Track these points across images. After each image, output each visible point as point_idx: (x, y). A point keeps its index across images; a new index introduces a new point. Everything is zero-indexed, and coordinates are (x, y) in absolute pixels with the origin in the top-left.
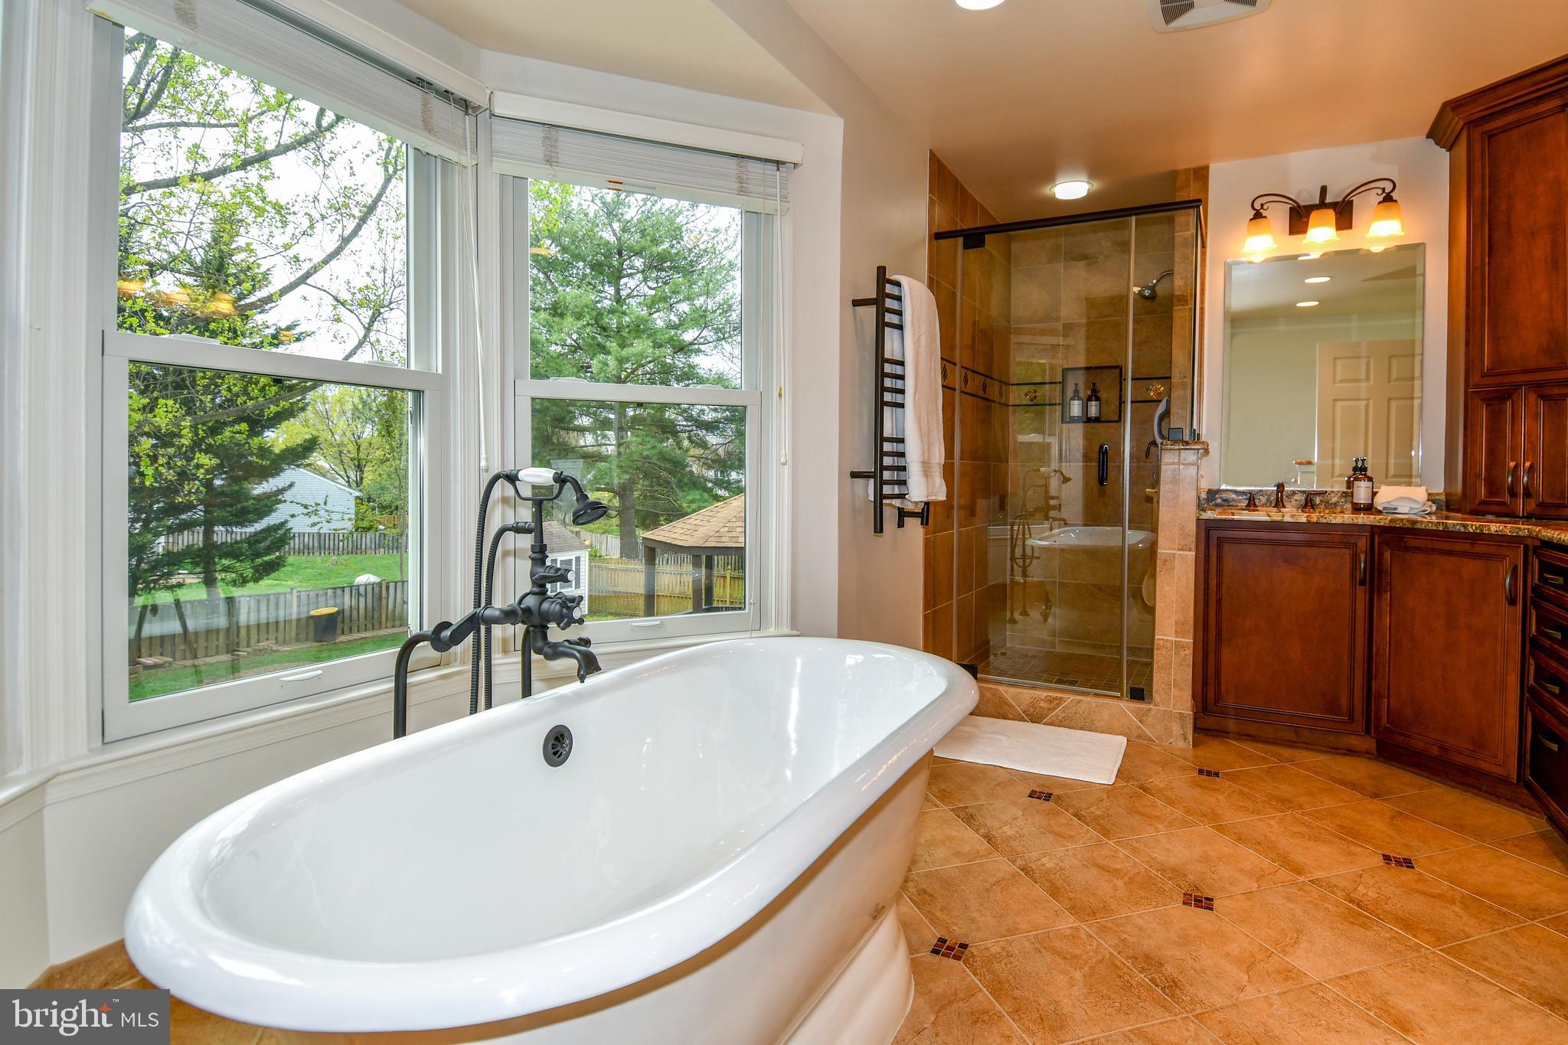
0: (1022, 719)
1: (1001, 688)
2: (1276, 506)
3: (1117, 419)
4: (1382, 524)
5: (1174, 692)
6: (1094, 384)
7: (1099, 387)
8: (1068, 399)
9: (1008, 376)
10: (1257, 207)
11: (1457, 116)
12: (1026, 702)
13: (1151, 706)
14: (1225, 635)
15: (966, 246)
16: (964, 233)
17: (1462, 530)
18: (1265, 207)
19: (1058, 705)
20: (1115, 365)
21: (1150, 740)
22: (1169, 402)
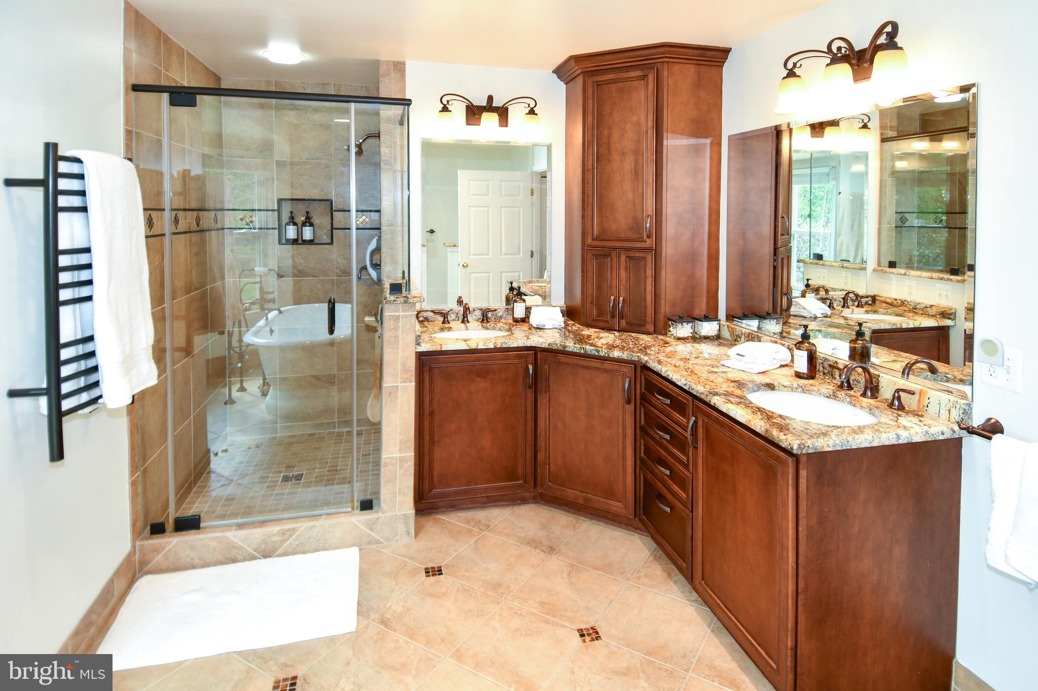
0: (253, 558)
1: (226, 534)
2: (463, 322)
3: (330, 242)
4: (543, 346)
5: (399, 498)
6: (308, 213)
7: (311, 214)
8: (284, 224)
9: (222, 202)
10: (445, 103)
11: (578, 66)
12: (256, 541)
13: (380, 515)
14: (436, 438)
15: (173, 103)
16: (170, 90)
17: (596, 354)
18: (450, 103)
19: (291, 535)
20: (326, 198)
21: (380, 542)
22: (379, 241)
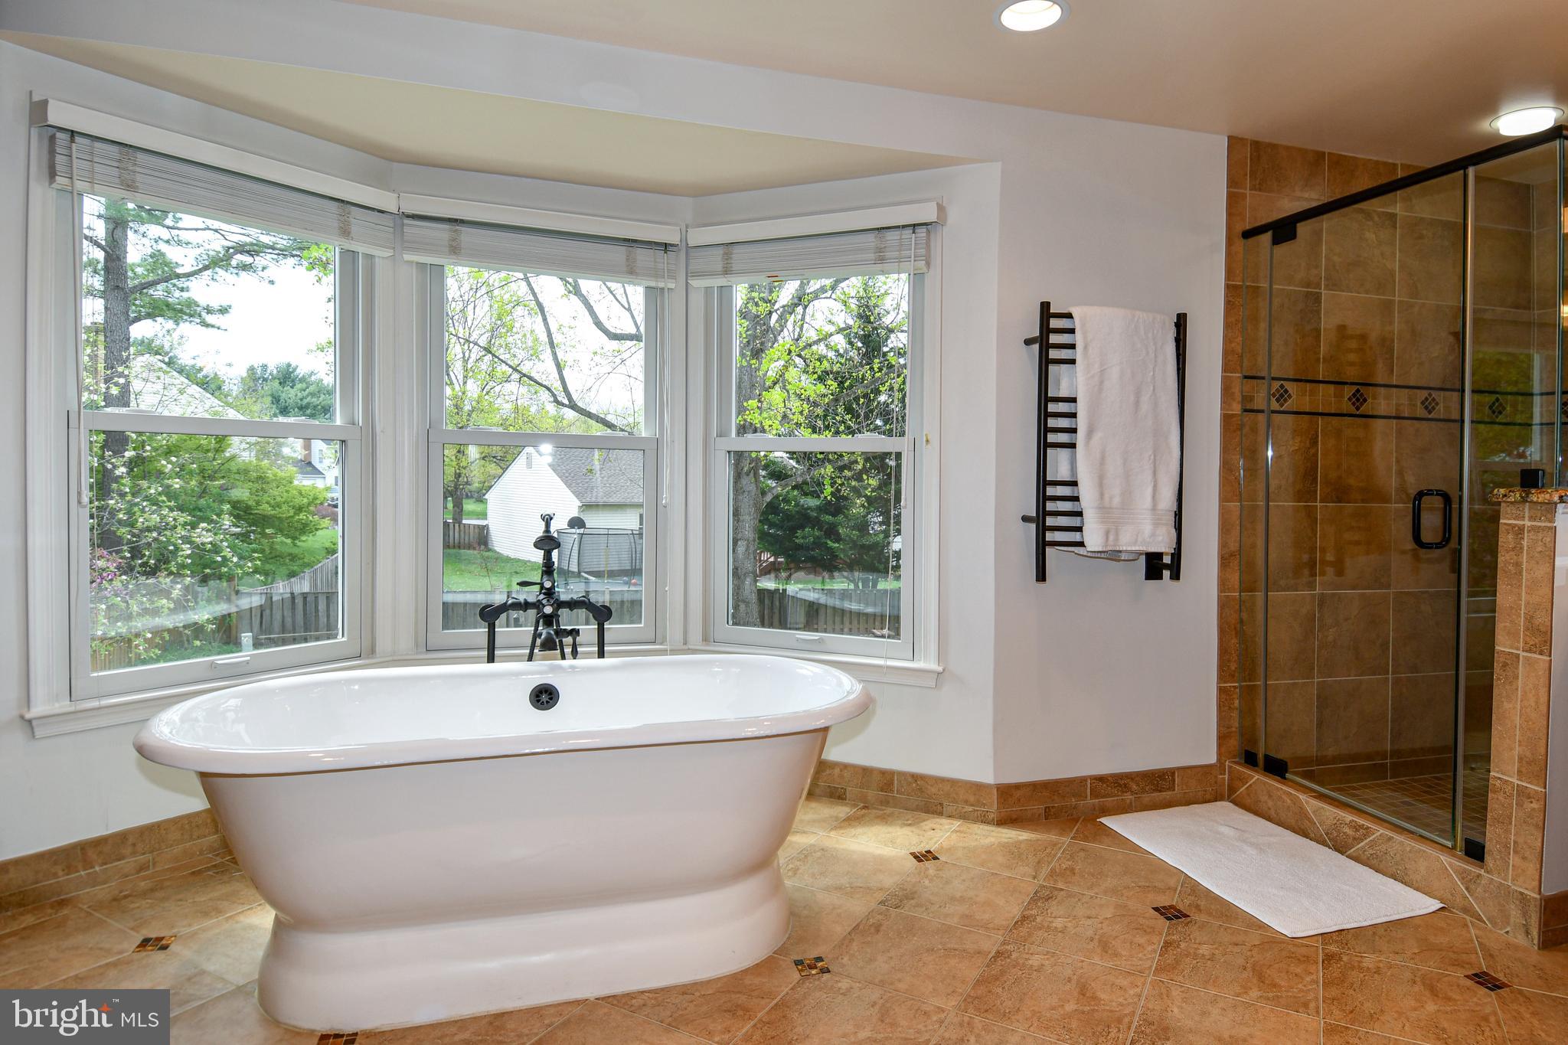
1: (1302, 797)
5: (1513, 860)
12: (1329, 822)
13: (1483, 871)
15: (1276, 242)
16: (1273, 225)
19: (1365, 836)
21: (1479, 919)
